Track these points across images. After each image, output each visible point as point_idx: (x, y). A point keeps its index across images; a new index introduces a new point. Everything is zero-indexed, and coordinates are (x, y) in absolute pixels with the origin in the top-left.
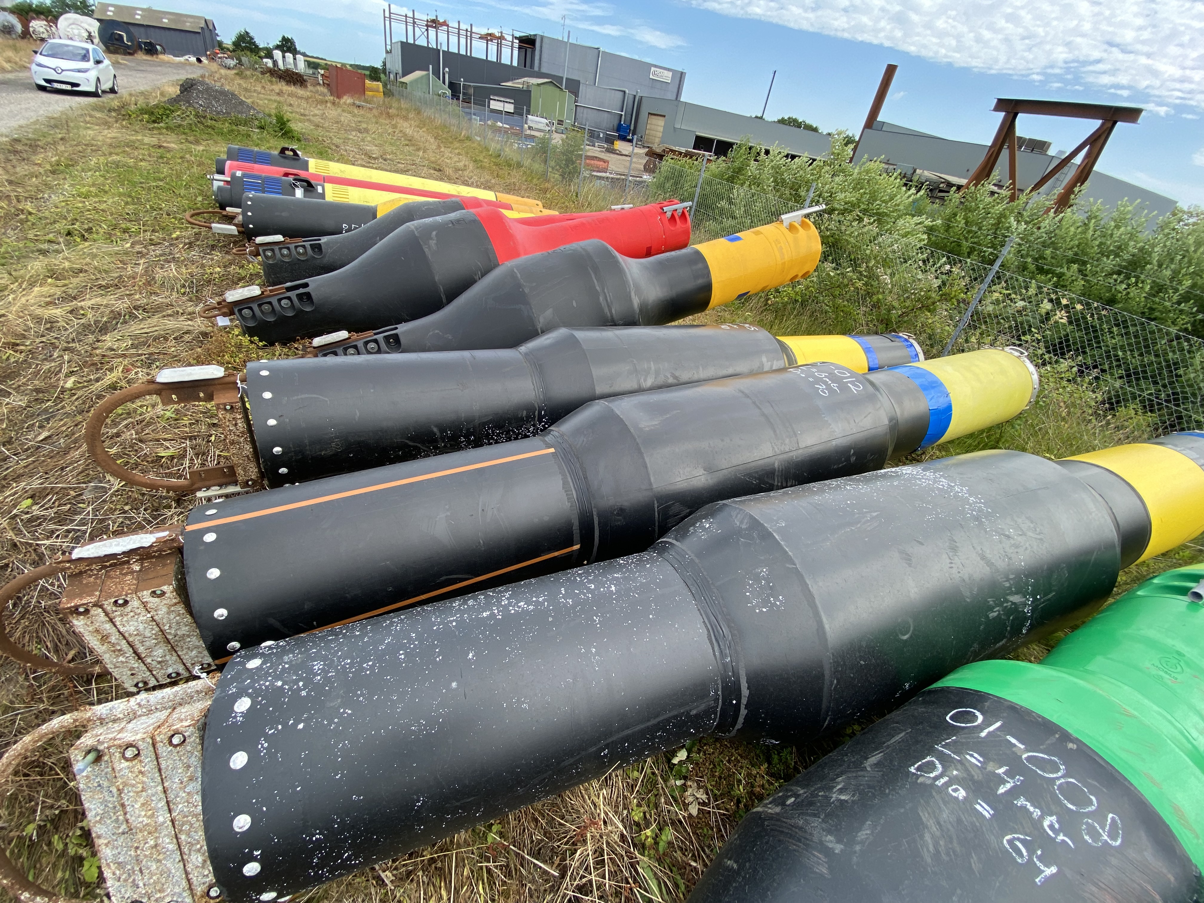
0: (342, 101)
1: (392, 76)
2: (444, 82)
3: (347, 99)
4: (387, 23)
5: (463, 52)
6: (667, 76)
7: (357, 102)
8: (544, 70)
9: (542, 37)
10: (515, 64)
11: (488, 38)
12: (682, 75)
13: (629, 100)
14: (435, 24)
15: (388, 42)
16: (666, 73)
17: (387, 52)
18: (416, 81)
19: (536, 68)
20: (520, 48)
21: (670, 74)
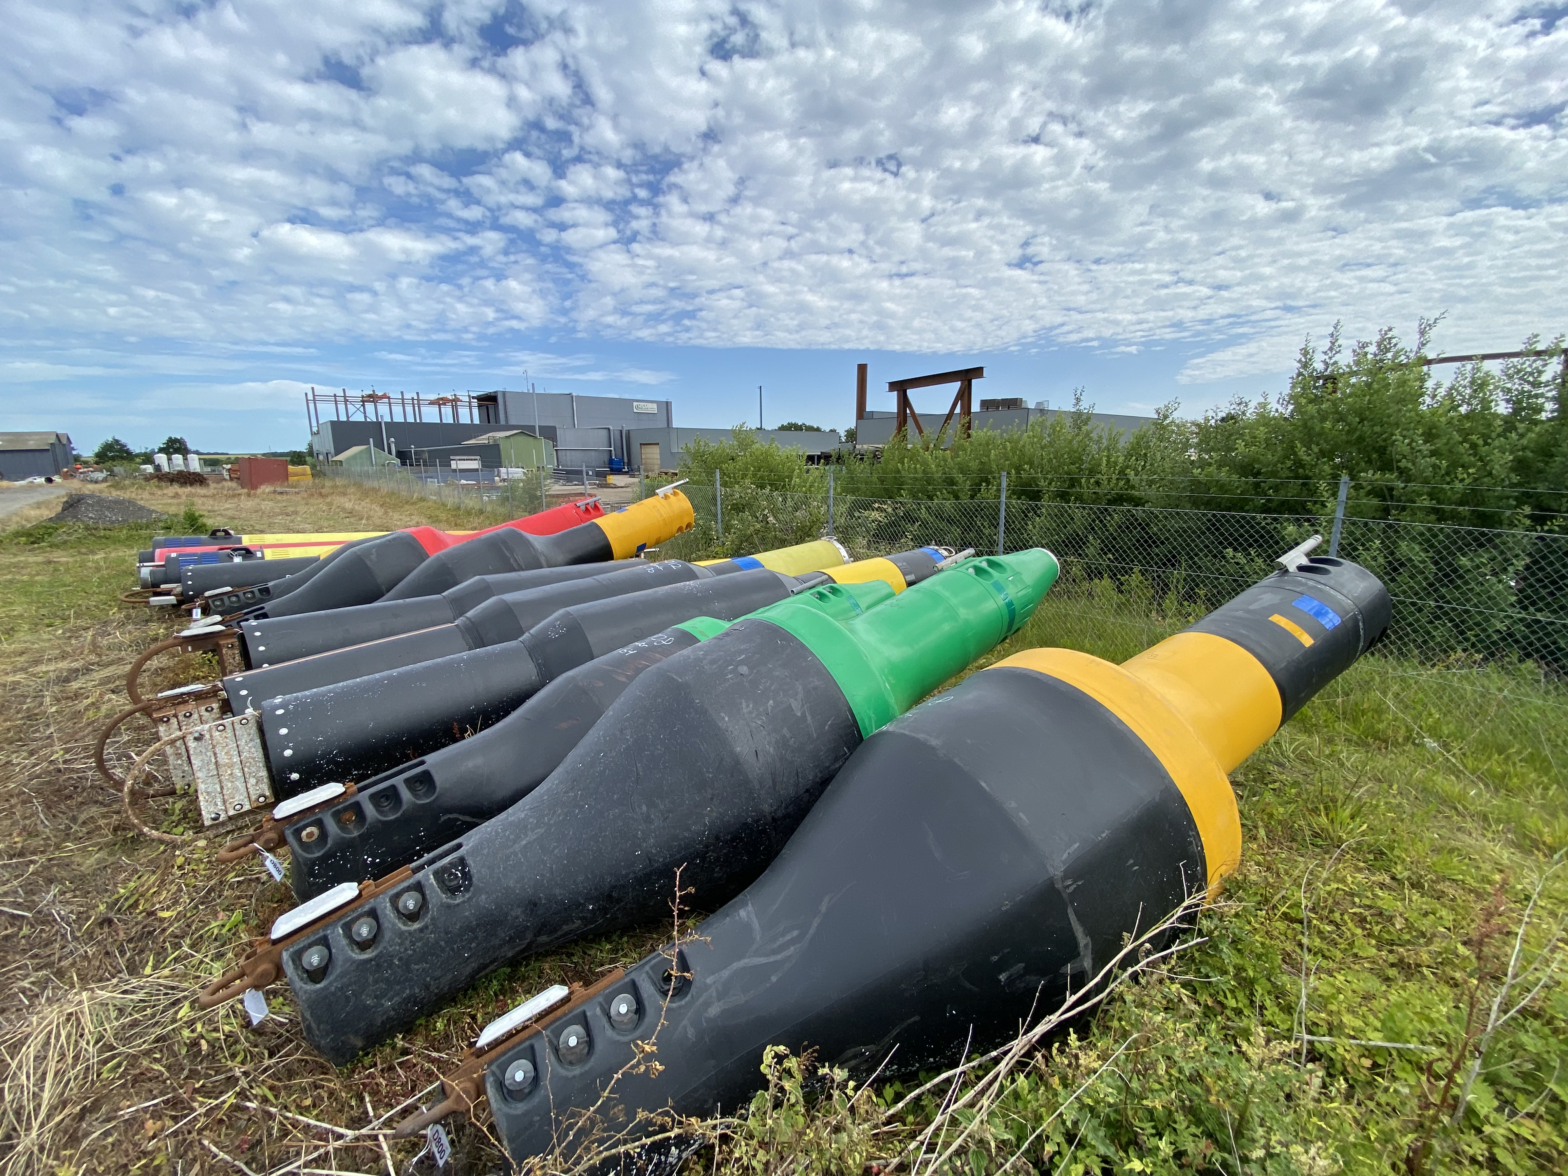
0: (259, 491)
1: (321, 457)
2: (390, 452)
3: (266, 488)
4: (312, 405)
5: (410, 419)
6: (653, 408)
7: (279, 489)
8: (513, 422)
9: (504, 393)
10: (477, 421)
11: (440, 402)
12: (668, 404)
13: (615, 436)
14: (373, 398)
15: (314, 424)
16: (650, 405)
17: (313, 434)
18: (354, 457)
19: (503, 422)
20: (479, 406)
21: (655, 406)
